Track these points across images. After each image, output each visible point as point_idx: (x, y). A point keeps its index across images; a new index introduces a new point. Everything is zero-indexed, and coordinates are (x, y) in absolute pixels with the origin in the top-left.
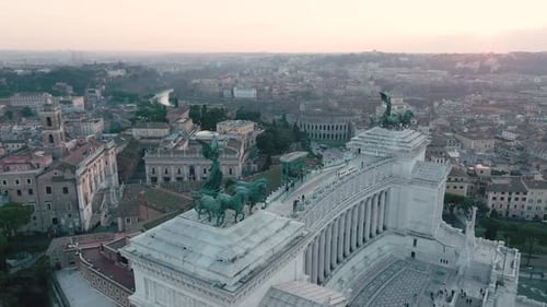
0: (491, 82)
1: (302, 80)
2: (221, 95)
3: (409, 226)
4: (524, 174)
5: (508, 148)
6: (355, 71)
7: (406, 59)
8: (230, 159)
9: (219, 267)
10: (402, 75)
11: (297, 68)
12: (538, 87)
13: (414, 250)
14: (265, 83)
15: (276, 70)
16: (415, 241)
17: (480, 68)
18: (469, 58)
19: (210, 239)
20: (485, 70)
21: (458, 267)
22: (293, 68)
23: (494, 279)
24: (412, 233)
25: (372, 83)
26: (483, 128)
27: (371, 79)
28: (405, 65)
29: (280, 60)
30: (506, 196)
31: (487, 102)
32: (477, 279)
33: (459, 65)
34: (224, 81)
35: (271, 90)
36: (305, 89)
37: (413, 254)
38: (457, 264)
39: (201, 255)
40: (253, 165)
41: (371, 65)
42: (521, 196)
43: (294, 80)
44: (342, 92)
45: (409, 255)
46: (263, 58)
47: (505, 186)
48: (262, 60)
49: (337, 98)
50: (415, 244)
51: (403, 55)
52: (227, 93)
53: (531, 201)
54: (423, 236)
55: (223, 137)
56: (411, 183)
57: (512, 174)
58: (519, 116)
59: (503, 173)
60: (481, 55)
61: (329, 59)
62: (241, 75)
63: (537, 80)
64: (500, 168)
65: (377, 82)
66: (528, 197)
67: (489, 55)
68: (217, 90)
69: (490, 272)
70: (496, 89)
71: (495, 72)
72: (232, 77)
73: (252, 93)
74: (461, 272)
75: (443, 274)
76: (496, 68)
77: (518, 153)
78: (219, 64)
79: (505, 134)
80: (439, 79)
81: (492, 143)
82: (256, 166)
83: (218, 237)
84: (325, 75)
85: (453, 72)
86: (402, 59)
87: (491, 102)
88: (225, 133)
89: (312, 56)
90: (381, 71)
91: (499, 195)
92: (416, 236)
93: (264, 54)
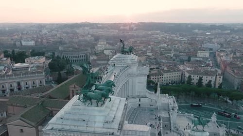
0: (135, 34)
1: (56, 35)
2: (15, 44)
3: (137, 94)
4: (160, 68)
5: (151, 59)
6: (79, 31)
7: (101, 25)
8: (40, 76)
9: (107, 125)
10: (100, 32)
11: (52, 30)
12: (151, 35)
13: (140, 103)
14: (38, 38)
15: (41, 31)
16: (140, 99)
17: (130, 29)
18: (125, 25)
19: (96, 113)
20: (131, 29)
21: (157, 107)
22: (50, 30)
23: (171, 108)
24: (138, 97)
25: (90, 36)
26: (140, 52)
27: (88, 34)
28: (100, 28)
29: (41, 27)
30: (157, 77)
31: (137, 42)
32: (165, 110)
33: (122, 27)
34: (13, 38)
35: (42, 41)
36: (59, 40)
37: (140, 105)
38: (157, 105)
39: (95, 122)
40: (50, 78)
41: (86, 28)
42: (161, 77)
43: (52, 36)
44: (77, 40)
45: (138, 105)
46: (32, 26)
47: (156, 73)
48: (31, 26)
49: (76, 43)
50: (140, 101)
51: (99, 24)
52: (18, 44)
53: (165, 78)
54: (143, 97)
55: (32, 65)
56: (137, 76)
57: (157, 68)
58: (149, 47)
59: (154, 68)
60: (129, 23)
61: (66, 26)
62: (22, 34)
63: (150, 33)
64: (152, 67)
65: (92, 35)
66: (164, 76)
67: (132, 23)
68: (12, 42)
69: (169, 106)
70: (138, 37)
71: (135, 30)
72: (18, 35)
73: (32, 43)
74: (159, 109)
75: (152, 110)
76: (135, 28)
77: (154, 61)
78: (7, 29)
79: (148, 54)
80: (116, 33)
81: (145, 57)
82: (52, 78)
83: (100, 111)
84: (67, 33)
85: (120, 30)
86: (99, 25)
87: (138, 42)
88: (32, 63)
89: (57, 24)
90: (91, 30)
91: (155, 77)
92: (140, 97)
93: (31, 23)
